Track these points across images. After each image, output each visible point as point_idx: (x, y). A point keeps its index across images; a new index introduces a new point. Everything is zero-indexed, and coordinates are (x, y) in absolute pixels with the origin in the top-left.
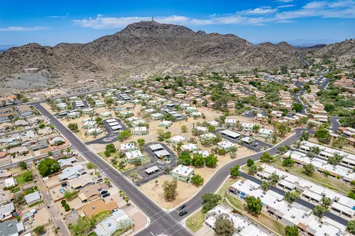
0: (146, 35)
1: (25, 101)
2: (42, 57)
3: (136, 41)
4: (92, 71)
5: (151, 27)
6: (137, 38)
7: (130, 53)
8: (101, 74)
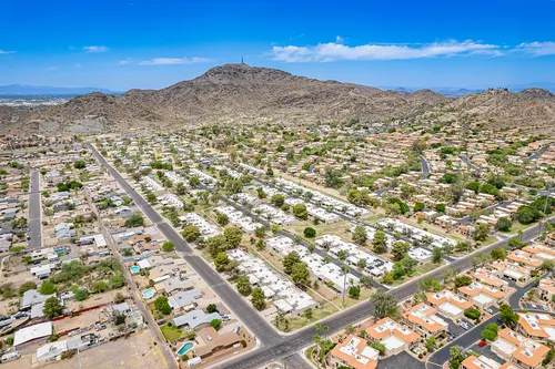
0: (225, 81)
1: (81, 141)
2: (102, 105)
3: (212, 89)
4: (147, 119)
5: (236, 71)
6: (215, 85)
7: (200, 103)
8: (156, 124)
